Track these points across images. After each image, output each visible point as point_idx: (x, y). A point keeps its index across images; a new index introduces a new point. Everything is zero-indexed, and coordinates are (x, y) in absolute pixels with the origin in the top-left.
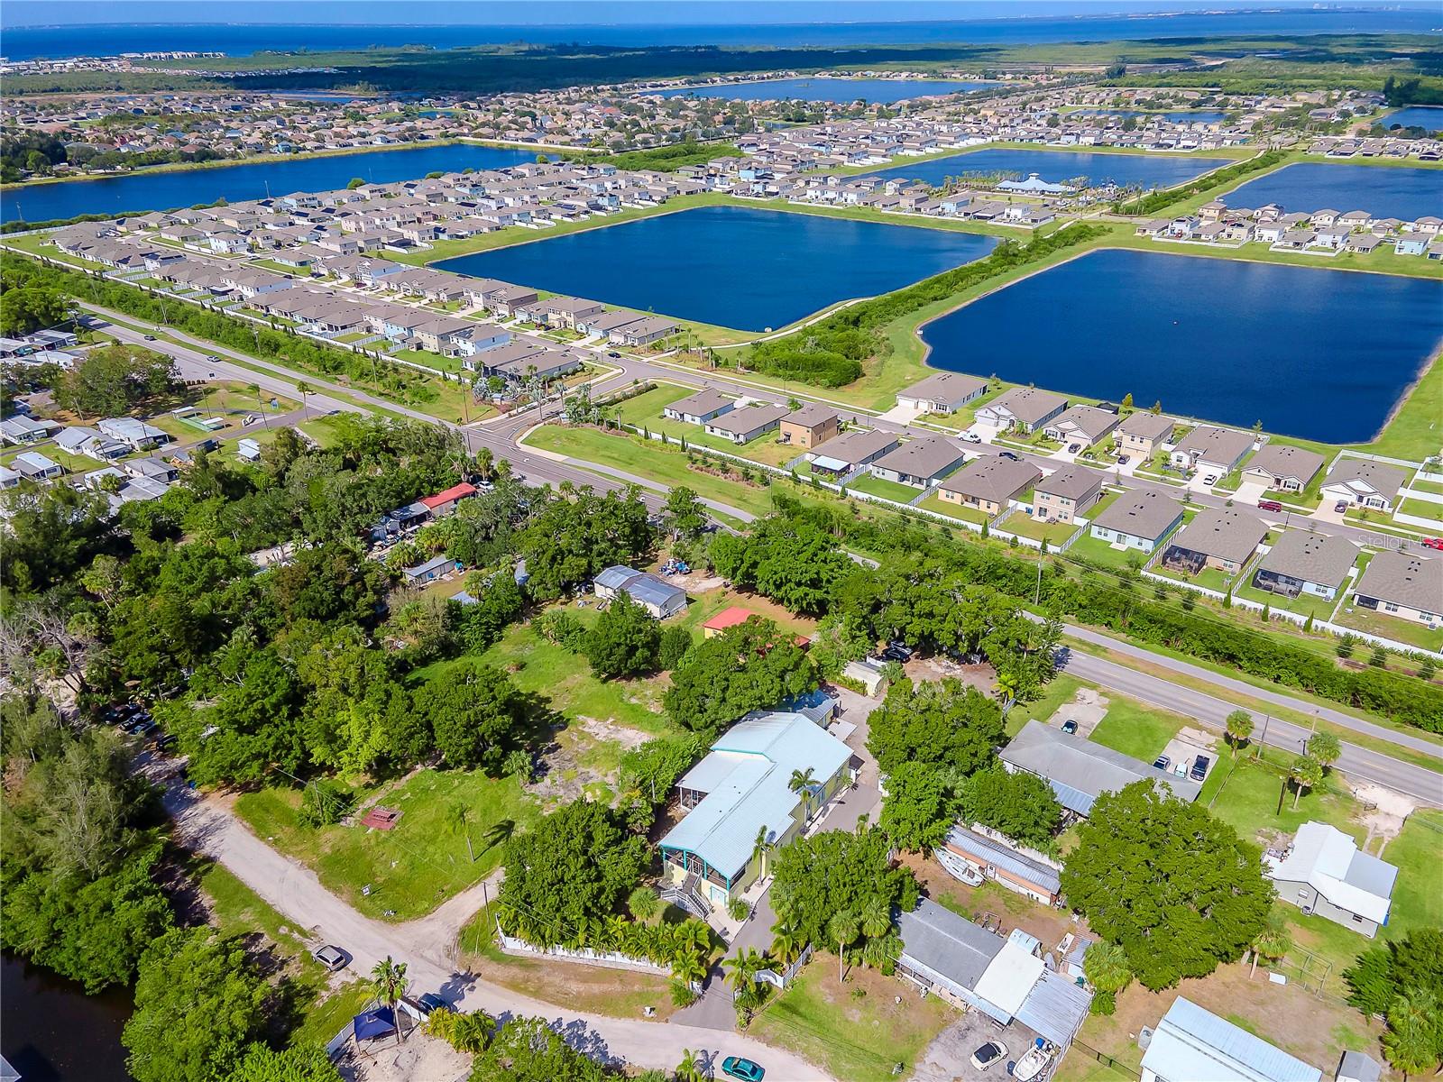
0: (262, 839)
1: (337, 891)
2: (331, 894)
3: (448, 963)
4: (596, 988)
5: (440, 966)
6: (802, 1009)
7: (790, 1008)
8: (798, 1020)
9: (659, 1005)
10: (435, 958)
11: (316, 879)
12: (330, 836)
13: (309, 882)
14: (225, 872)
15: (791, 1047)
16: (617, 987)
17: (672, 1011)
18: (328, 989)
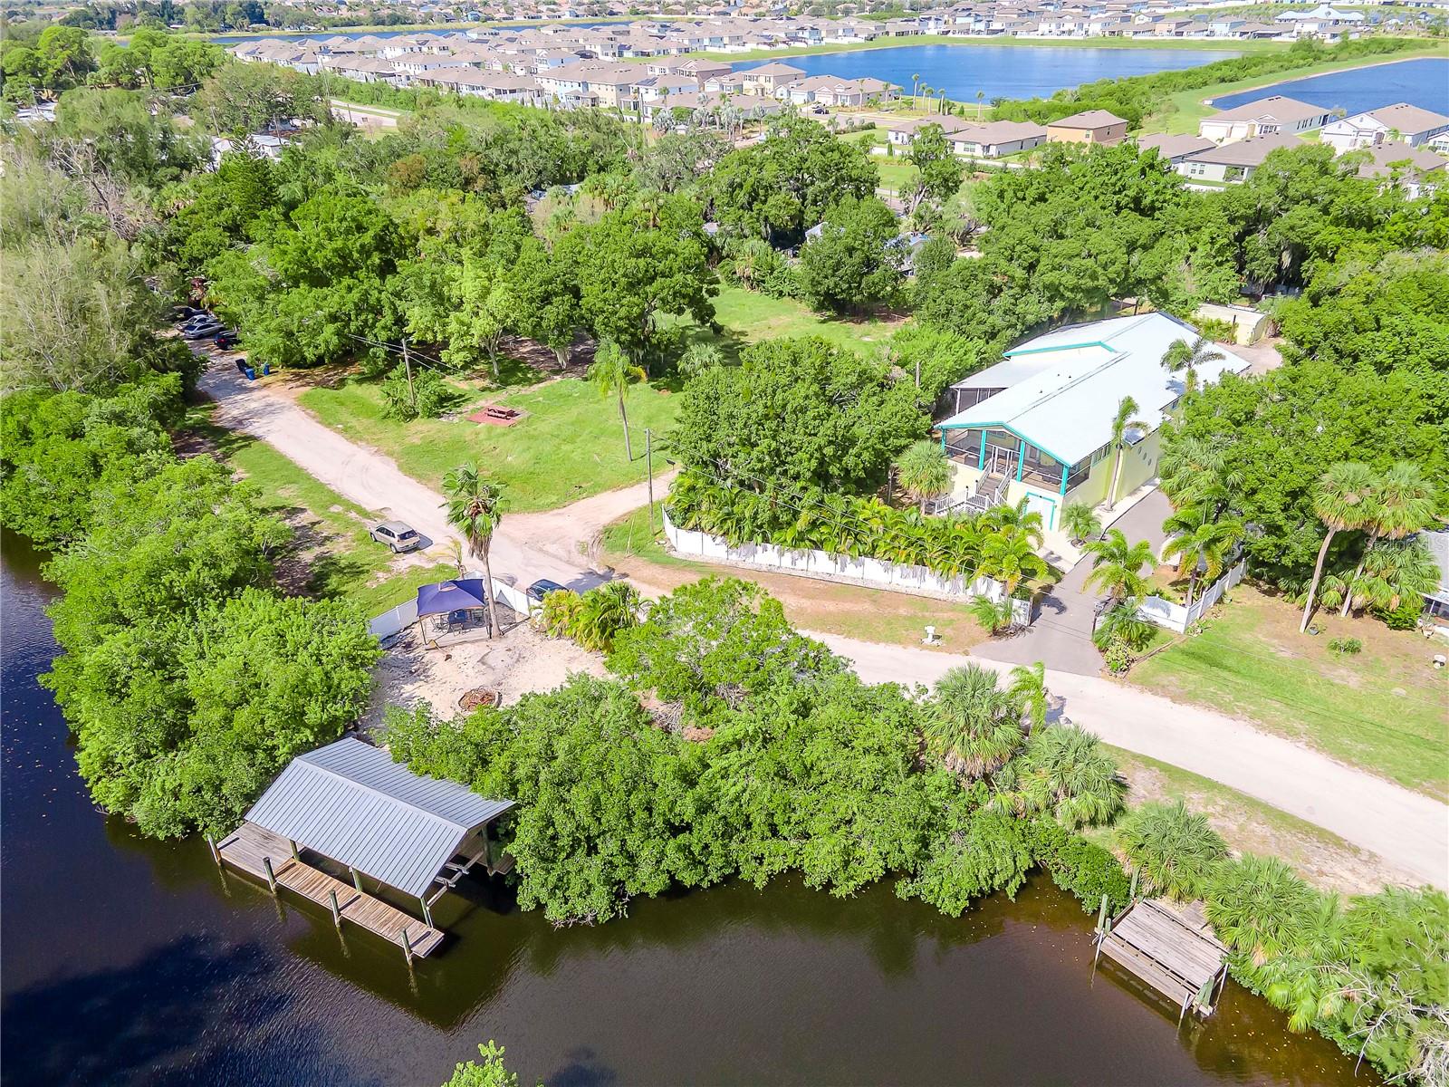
0: (329, 425)
1: (421, 478)
2: (413, 481)
3: (583, 560)
5: (568, 562)
6: (1230, 662)
8: (1225, 674)
9: (948, 632)
10: (562, 553)
11: (394, 465)
12: (423, 428)
13: (384, 468)
14: (269, 450)
15: (1223, 708)
16: (867, 607)
17: (974, 642)
18: (389, 571)
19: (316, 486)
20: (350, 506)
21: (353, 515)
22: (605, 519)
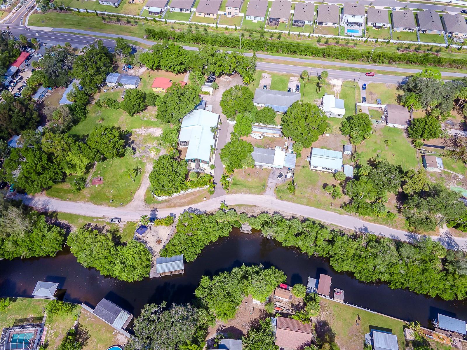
0: (65, 200)
1: (101, 204)
2: (100, 206)
3: (147, 209)
4: (189, 199)
6: (238, 183)
7: (235, 184)
8: (238, 186)
9: (206, 196)
10: (143, 209)
11: (92, 204)
12: (85, 192)
13: (91, 205)
14: (63, 213)
15: (240, 192)
16: (193, 197)
17: (210, 196)
18: (121, 228)
19: (85, 217)
20: (97, 218)
21: (100, 220)
22: (142, 198)
